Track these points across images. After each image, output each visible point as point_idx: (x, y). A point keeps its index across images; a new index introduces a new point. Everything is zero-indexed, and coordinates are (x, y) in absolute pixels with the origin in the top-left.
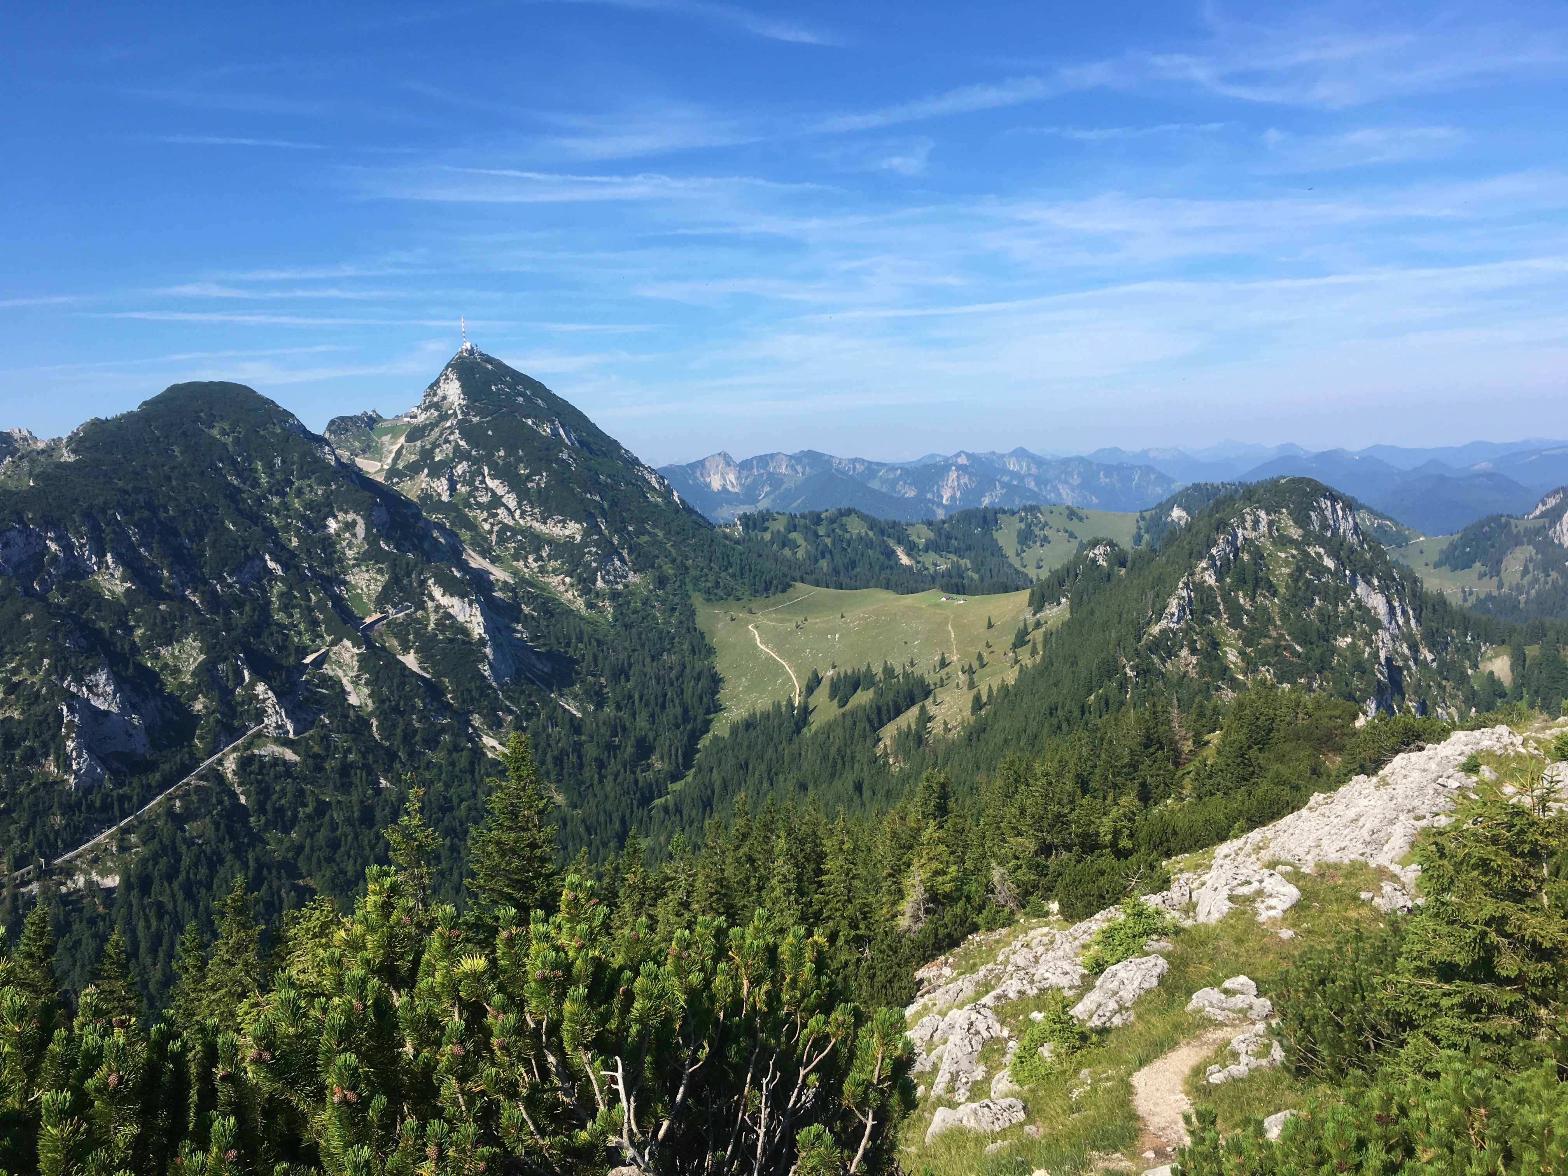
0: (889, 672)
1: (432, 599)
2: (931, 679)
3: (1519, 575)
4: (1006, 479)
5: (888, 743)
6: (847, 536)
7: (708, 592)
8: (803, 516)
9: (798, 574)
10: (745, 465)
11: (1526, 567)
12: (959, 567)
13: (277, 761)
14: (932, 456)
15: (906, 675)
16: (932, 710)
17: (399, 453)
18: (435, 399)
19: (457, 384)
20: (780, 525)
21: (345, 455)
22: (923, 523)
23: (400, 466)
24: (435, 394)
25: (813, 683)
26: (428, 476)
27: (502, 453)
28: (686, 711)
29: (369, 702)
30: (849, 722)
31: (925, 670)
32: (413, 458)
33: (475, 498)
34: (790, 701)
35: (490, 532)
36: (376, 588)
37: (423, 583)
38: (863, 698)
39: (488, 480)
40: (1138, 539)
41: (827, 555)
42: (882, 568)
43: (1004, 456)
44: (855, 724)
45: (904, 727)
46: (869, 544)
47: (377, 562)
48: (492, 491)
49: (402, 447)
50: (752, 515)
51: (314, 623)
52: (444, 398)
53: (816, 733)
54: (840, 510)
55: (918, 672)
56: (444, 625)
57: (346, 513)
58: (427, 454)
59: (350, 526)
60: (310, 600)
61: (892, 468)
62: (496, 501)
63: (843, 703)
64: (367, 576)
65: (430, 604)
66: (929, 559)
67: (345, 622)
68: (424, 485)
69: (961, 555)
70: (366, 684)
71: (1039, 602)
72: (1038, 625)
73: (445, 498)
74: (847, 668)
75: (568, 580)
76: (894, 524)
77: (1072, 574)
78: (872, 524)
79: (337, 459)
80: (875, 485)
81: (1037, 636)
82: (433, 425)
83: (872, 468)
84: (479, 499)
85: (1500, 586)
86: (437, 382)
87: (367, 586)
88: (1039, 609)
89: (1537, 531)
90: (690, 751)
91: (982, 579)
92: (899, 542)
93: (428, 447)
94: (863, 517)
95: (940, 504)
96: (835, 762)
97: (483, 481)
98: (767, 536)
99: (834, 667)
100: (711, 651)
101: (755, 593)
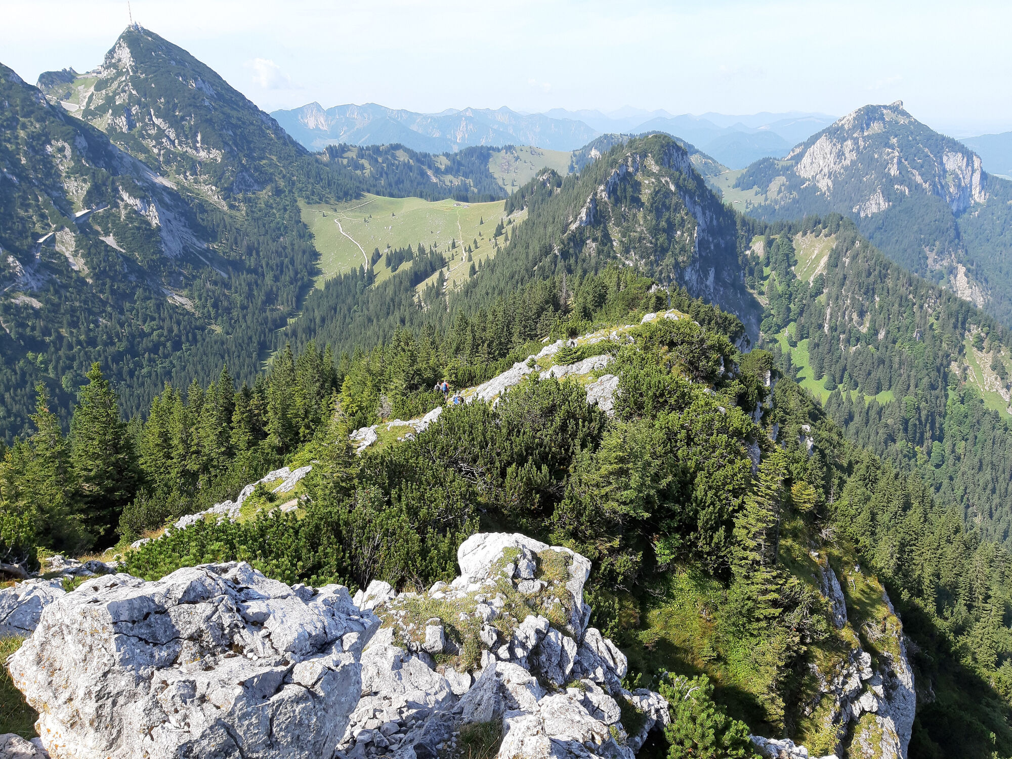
0: (421, 250)
1: (122, 200)
2: (446, 255)
3: (776, 193)
4: (495, 127)
5: (421, 293)
6: (397, 162)
7: (308, 198)
8: (368, 148)
9: (365, 187)
10: (331, 112)
11: (780, 188)
12: (465, 184)
13: (27, 307)
14: (451, 109)
15: (431, 252)
16: (447, 275)
17: (91, 98)
18: (113, 61)
19: (128, 50)
20: (352, 155)
21: (53, 99)
22: (444, 155)
23: (92, 107)
24: (113, 57)
25: (376, 257)
26: (112, 115)
27: (162, 100)
28: (296, 273)
29: (86, 268)
30: (397, 279)
31: (443, 249)
32: (101, 102)
33: (146, 131)
34: (362, 268)
35: (159, 155)
36: (83, 193)
37: (116, 190)
38: (406, 266)
39: (154, 118)
40: (572, 168)
41: (384, 175)
42: (419, 184)
43: (495, 111)
44: (401, 282)
45: (430, 284)
46: (410, 168)
47: (82, 175)
48: (158, 127)
49: (93, 94)
50: (335, 146)
51: (43, 216)
52: (120, 60)
53: (378, 288)
54: (391, 145)
55: (438, 251)
56: (132, 218)
57: (58, 141)
58: (110, 100)
59: (61, 150)
60: (38, 201)
61: (425, 117)
62: (161, 133)
63: (394, 269)
64: (76, 184)
65: (121, 204)
66: (448, 178)
67: (64, 215)
68: (109, 121)
69: (466, 175)
70: (83, 256)
71: (510, 209)
72: (510, 222)
73: (125, 130)
74: (396, 248)
75: (214, 188)
76: (426, 155)
77: (530, 191)
78: (412, 154)
79: (48, 103)
80: (414, 128)
81: (508, 229)
82: (113, 79)
83: (412, 116)
84: (149, 132)
85: (766, 199)
86: (114, 48)
87: (77, 191)
88: (511, 212)
89: (787, 168)
90: (299, 299)
91: (479, 191)
92: (430, 167)
93: (111, 94)
94: (407, 150)
95: (455, 142)
96: (389, 306)
97: (151, 119)
98: (345, 161)
99: (389, 247)
100: (311, 236)
101: (339, 199)
